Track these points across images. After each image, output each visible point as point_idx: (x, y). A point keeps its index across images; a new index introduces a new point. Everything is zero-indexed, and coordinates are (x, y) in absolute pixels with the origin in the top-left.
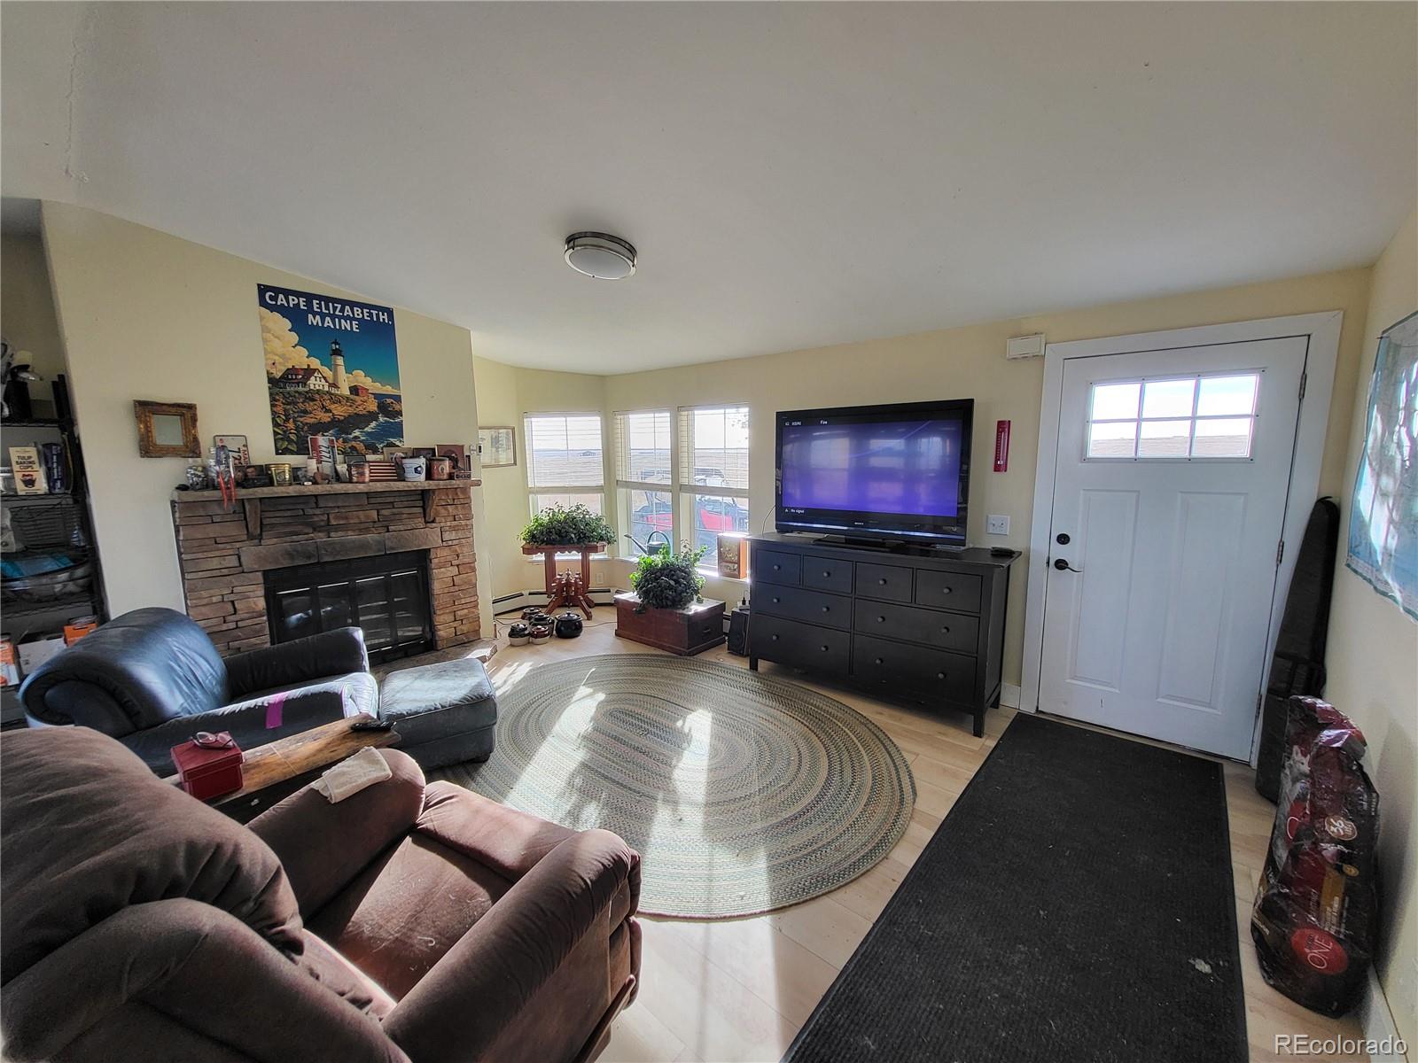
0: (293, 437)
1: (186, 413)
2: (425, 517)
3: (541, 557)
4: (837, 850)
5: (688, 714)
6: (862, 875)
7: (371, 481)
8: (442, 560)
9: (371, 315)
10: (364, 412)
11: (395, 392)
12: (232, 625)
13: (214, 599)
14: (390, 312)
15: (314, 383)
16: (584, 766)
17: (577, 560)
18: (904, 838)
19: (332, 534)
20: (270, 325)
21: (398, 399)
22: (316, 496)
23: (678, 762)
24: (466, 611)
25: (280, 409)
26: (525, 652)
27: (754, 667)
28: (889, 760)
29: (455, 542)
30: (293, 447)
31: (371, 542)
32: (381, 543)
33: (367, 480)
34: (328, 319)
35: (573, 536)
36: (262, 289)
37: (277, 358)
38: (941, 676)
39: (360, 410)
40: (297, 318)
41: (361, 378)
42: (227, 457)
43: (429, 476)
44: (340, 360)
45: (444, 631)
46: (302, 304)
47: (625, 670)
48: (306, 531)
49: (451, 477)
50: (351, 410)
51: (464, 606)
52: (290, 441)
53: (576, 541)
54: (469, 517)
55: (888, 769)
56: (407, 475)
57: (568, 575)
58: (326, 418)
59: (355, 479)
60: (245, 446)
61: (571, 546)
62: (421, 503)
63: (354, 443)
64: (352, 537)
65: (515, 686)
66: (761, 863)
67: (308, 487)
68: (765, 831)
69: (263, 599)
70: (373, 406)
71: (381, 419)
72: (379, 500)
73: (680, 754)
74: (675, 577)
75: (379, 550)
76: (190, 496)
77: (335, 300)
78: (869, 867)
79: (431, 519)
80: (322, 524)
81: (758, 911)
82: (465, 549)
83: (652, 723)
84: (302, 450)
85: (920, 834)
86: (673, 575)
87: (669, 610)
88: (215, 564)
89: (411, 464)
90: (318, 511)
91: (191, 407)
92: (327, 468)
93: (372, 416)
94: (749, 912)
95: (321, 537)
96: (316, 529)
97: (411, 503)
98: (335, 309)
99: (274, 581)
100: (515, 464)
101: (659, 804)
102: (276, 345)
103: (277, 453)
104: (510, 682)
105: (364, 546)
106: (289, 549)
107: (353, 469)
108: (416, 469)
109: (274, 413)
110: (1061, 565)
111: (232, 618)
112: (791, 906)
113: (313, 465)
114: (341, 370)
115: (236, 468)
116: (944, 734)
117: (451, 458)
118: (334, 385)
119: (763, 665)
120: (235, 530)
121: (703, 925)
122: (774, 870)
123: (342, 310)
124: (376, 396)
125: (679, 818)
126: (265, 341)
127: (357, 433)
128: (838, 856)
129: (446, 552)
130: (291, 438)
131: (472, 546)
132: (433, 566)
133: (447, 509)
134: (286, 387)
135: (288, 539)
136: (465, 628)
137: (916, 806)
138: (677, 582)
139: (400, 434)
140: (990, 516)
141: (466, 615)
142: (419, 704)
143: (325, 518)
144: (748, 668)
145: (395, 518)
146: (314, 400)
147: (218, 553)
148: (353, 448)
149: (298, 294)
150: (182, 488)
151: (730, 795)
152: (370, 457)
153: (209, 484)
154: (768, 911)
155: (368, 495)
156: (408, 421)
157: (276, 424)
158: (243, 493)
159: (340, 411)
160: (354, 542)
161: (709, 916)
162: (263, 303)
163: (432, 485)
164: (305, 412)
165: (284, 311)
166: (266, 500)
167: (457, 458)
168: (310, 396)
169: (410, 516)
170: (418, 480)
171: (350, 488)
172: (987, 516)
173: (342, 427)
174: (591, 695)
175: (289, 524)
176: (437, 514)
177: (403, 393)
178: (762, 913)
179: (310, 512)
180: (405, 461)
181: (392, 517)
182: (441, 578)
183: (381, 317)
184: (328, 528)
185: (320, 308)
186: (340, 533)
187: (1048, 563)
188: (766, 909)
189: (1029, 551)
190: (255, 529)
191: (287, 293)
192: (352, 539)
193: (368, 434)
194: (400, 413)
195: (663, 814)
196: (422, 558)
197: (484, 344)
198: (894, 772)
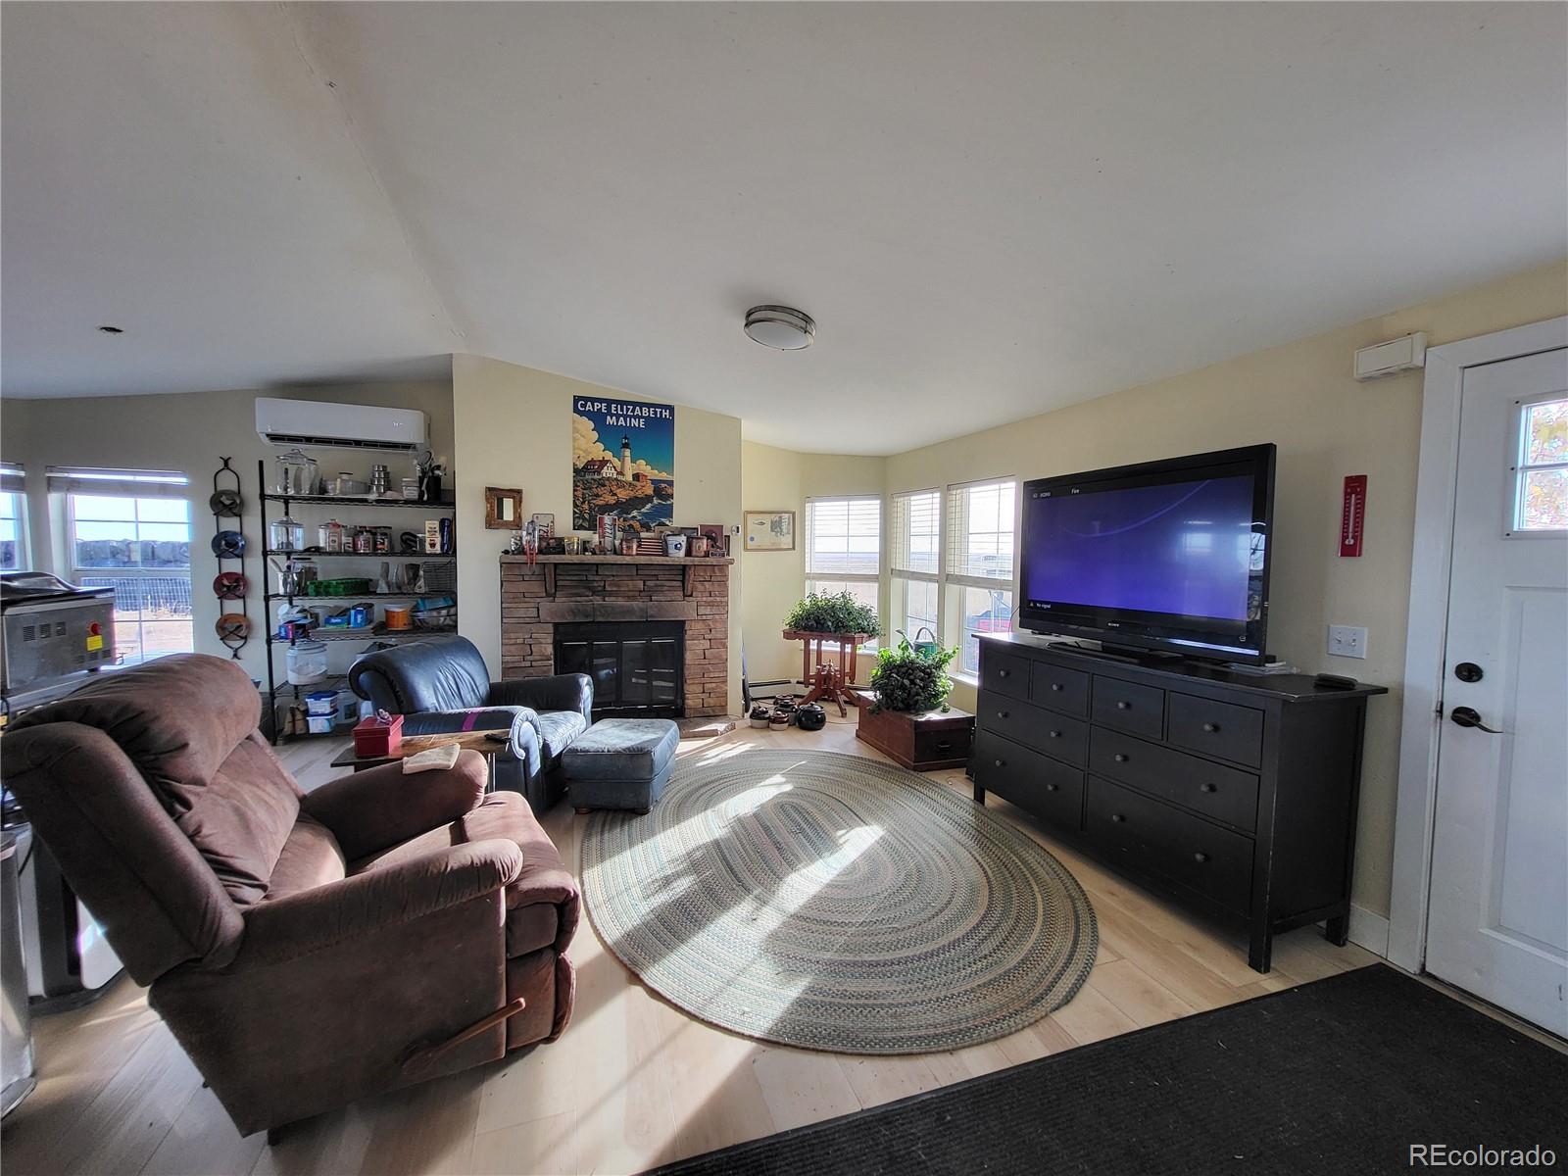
0: (587, 516)
1: (516, 494)
2: (684, 590)
3: (800, 644)
4: (894, 1016)
5: (860, 825)
6: (898, 1055)
7: (637, 554)
8: (696, 632)
9: (655, 412)
10: (642, 495)
11: (670, 478)
12: (528, 664)
13: (518, 641)
14: (671, 409)
15: (607, 472)
16: (717, 843)
17: (836, 652)
18: (998, 1042)
19: (606, 599)
20: (580, 427)
21: (671, 483)
22: (597, 565)
23: (804, 867)
24: (714, 685)
25: (579, 494)
26: (756, 734)
27: (979, 798)
28: (1067, 950)
29: (709, 617)
30: (586, 524)
31: (636, 608)
32: (644, 611)
33: (634, 553)
34: (622, 418)
35: (830, 624)
36: (577, 399)
37: (581, 452)
38: (1199, 857)
39: (639, 494)
40: (597, 419)
41: (643, 467)
42: (534, 530)
43: (689, 553)
44: (628, 452)
45: (692, 701)
46: (603, 408)
47: (833, 769)
48: (587, 593)
49: (707, 555)
50: (632, 494)
51: (713, 680)
52: (584, 519)
53: (832, 629)
54: (724, 594)
55: (1054, 960)
56: (670, 551)
57: (830, 666)
58: (612, 500)
59: (625, 552)
60: (552, 522)
61: (828, 634)
62: (680, 578)
63: (631, 522)
64: (621, 602)
65: (722, 761)
66: (795, 990)
67: (588, 558)
68: (831, 963)
69: (551, 646)
70: (650, 491)
71: (656, 501)
72: (647, 572)
73: (812, 860)
74: (912, 677)
75: (642, 617)
76: (510, 558)
77: (628, 403)
78: (915, 1051)
79: (689, 593)
80: (600, 589)
81: (747, 1033)
82: (718, 625)
83: (814, 825)
84: (592, 527)
85: (1029, 1047)
86: (910, 674)
87: (899, 713)
88: (521, 613)
89: (672, 541)
90: (597, 578)
91: (519, 492)
92: (608, 542)
93: (649, 499)
94: (738, 1030)
95: (598, 600)
96: (594, 593)
97: (672, 577)
98: (628, 409)
99: (561, 632)
100: (794, 548)
101: (749, 898)
102: (582, 442)
103: (574, 529)
104: (720, 757)
105: (630, 611)
106: (573, 607)
107: (624, 543)
108: (676, 546)
109: (575, 496)
110: (1466, 717)
111: (529, 658)
112: (786, 1045)
113: (596, 539)
114: (628, 460)
115: (541, 538)
116: (1195, 949)
117: (709, 537)
118: (621, 473)
119: (992, 800)
120: (537, 587)
121: (685, 1019)
122: (800, 1003)
123: (633, 411)
124: (653, 481)
125: (754, 917)
126: (575, 440)
127: (635, 513)
128: (890, 1023)
129: (699, 626)
130: (586, 518)
131: (725, 622)
132: (687, 637)
133: (703, 585)
134: (586, 475)
135: (573, 599)
136: (712, 702)
137: (1057, 1016)
138: (912, 682)
139: (670, 515)
140: (1331, 626)
141: (713, 689)
142: (593, 745)
143: (602, 584)
144: (973, 798)
145: (658, 590)
146: (604, 486)
147: (525, 605)
148: (631, 526)
149: (601, 400)
150: (506, 552)
151: (825, 916)
152: (643, 535)
153: (521, 550)
154: (758, 1039)
155: (637, 566)
156: (677, 502)
157: (575, 505)
158: (541, 558)
159: (623, 495)
160: (622, 606)
161: (697, 1014)
162: (576, 410)
163: (689, 561)
164: (597, 495)
165: (589, 415)
166: (561, 566)
167: (716, 536)
168: (601, 483)
169: (671, 589)
170: (678, 555)
171: (619, 559)
172: (1329, 627)
173: (623, 507)
174: (780, 784)
175: (576, 587)
176: (694, 588)
177: (676, 479)
178: (751, 1038)
179: (591, 578)
180: (669, 538)
181: (655, 589)
182: (694, 649)
183: (664, 414)
184: (603, 593)
185: (617, 410)
186: (612, 599)
187: (1440, 712)
188: (757, 1035)
189: (1401, 687)
190: (551, 587)
191: (593, 400)
192: (621, 604)
193: (644, 514)
194: (672, 496)
195: (745, 907)
196: (678, 628)
197: (754, 430)
198: (1060, 964)
